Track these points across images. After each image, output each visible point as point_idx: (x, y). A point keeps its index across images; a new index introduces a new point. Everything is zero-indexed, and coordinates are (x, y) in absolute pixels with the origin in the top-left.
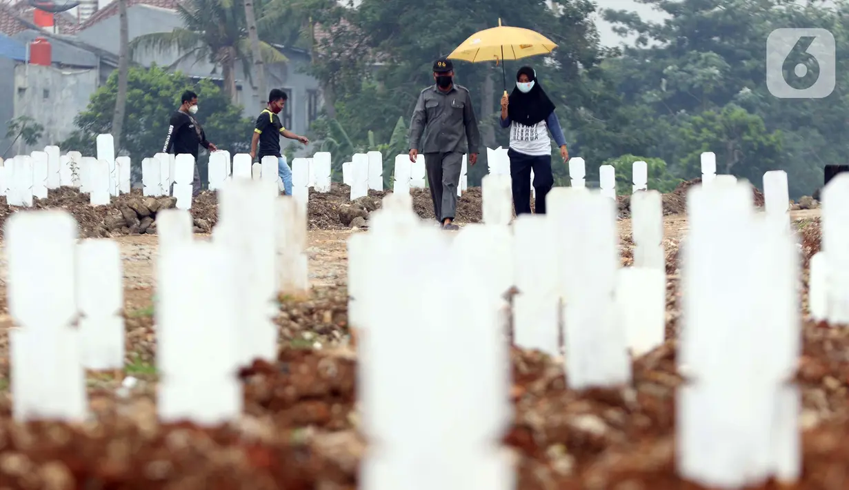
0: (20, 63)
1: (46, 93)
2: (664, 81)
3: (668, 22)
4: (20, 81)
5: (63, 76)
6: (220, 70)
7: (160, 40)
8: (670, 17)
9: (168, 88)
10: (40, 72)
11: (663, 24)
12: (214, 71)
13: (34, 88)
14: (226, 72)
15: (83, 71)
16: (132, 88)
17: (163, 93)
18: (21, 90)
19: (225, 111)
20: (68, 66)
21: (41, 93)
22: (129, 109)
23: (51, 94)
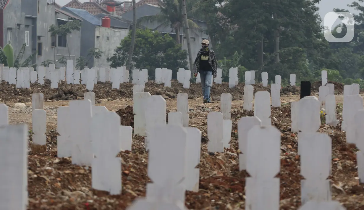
0: (98, 26)
1: (108, 39)
2: (358, 38)
3: (360, 14)
4: (97, 33)
5: (114, 31)
6: (174, 31)
7: (150, 19)
8: (362, 12)
9: (152, 38)
10: (106, 30)
11: (359, 15)
12: (172, 31)
13: (103, 36)
14: (177, 32)
15: (123, 30)
16: (138, 38)
17: (150, 40)
18: (98, 37)
19: (174, 47)
20: (117, 28)
21: (106, 38)
22: (136, 46)
23: (110, 39)
